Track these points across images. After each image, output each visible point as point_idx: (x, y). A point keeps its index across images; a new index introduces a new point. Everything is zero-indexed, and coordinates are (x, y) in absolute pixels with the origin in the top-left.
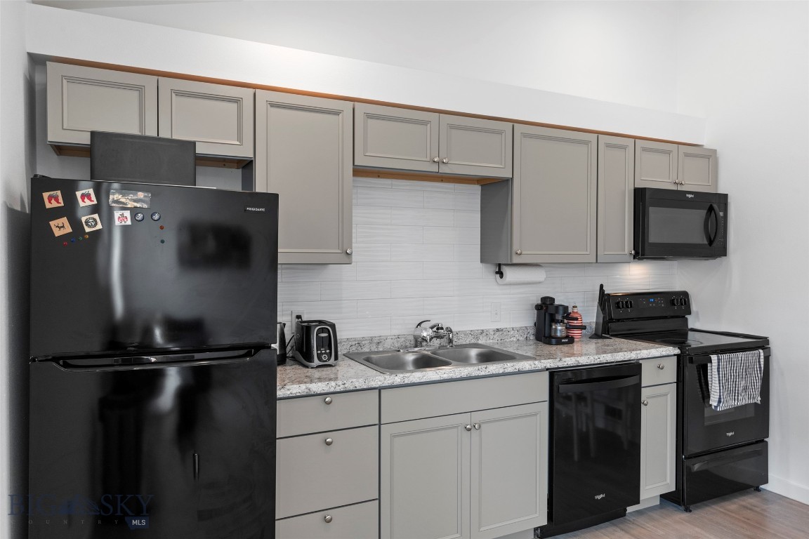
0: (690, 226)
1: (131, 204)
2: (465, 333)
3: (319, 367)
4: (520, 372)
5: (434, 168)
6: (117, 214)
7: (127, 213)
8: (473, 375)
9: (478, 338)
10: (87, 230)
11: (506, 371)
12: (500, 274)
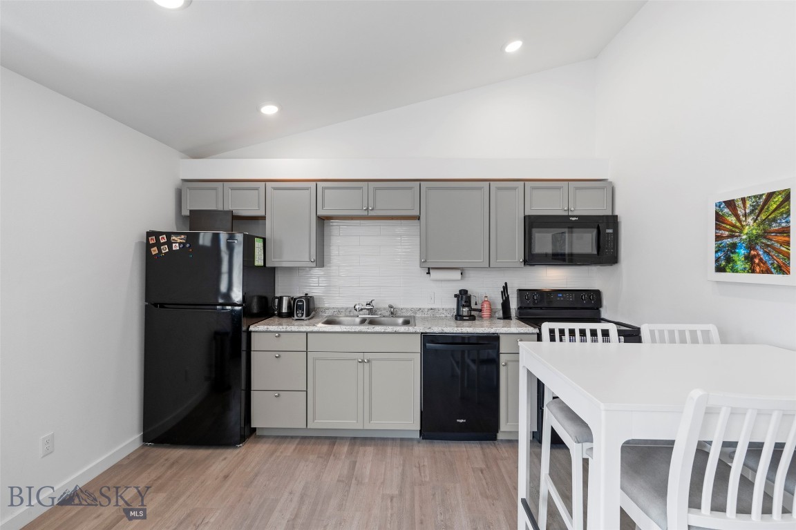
0: (584, 242)
1: (179, 241)
2: (407, 310)
3: (297, 320)
4: (396, 333)
5: (366, 213)
6: (174, 245)
7: (177, 245)
8: (363, 330)
9: (416, 313)
10: (163, 252)
11: (387, 331)
12: (429, 273)
